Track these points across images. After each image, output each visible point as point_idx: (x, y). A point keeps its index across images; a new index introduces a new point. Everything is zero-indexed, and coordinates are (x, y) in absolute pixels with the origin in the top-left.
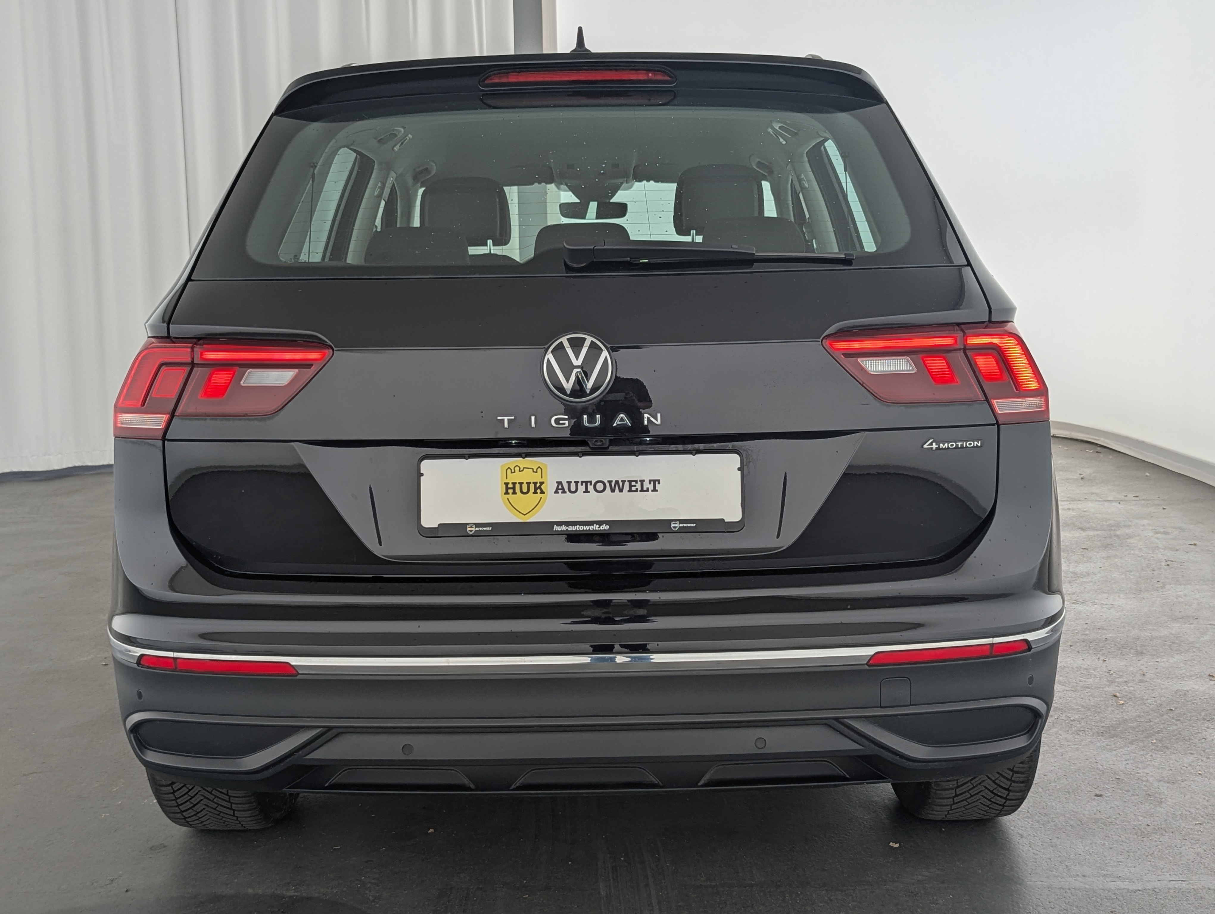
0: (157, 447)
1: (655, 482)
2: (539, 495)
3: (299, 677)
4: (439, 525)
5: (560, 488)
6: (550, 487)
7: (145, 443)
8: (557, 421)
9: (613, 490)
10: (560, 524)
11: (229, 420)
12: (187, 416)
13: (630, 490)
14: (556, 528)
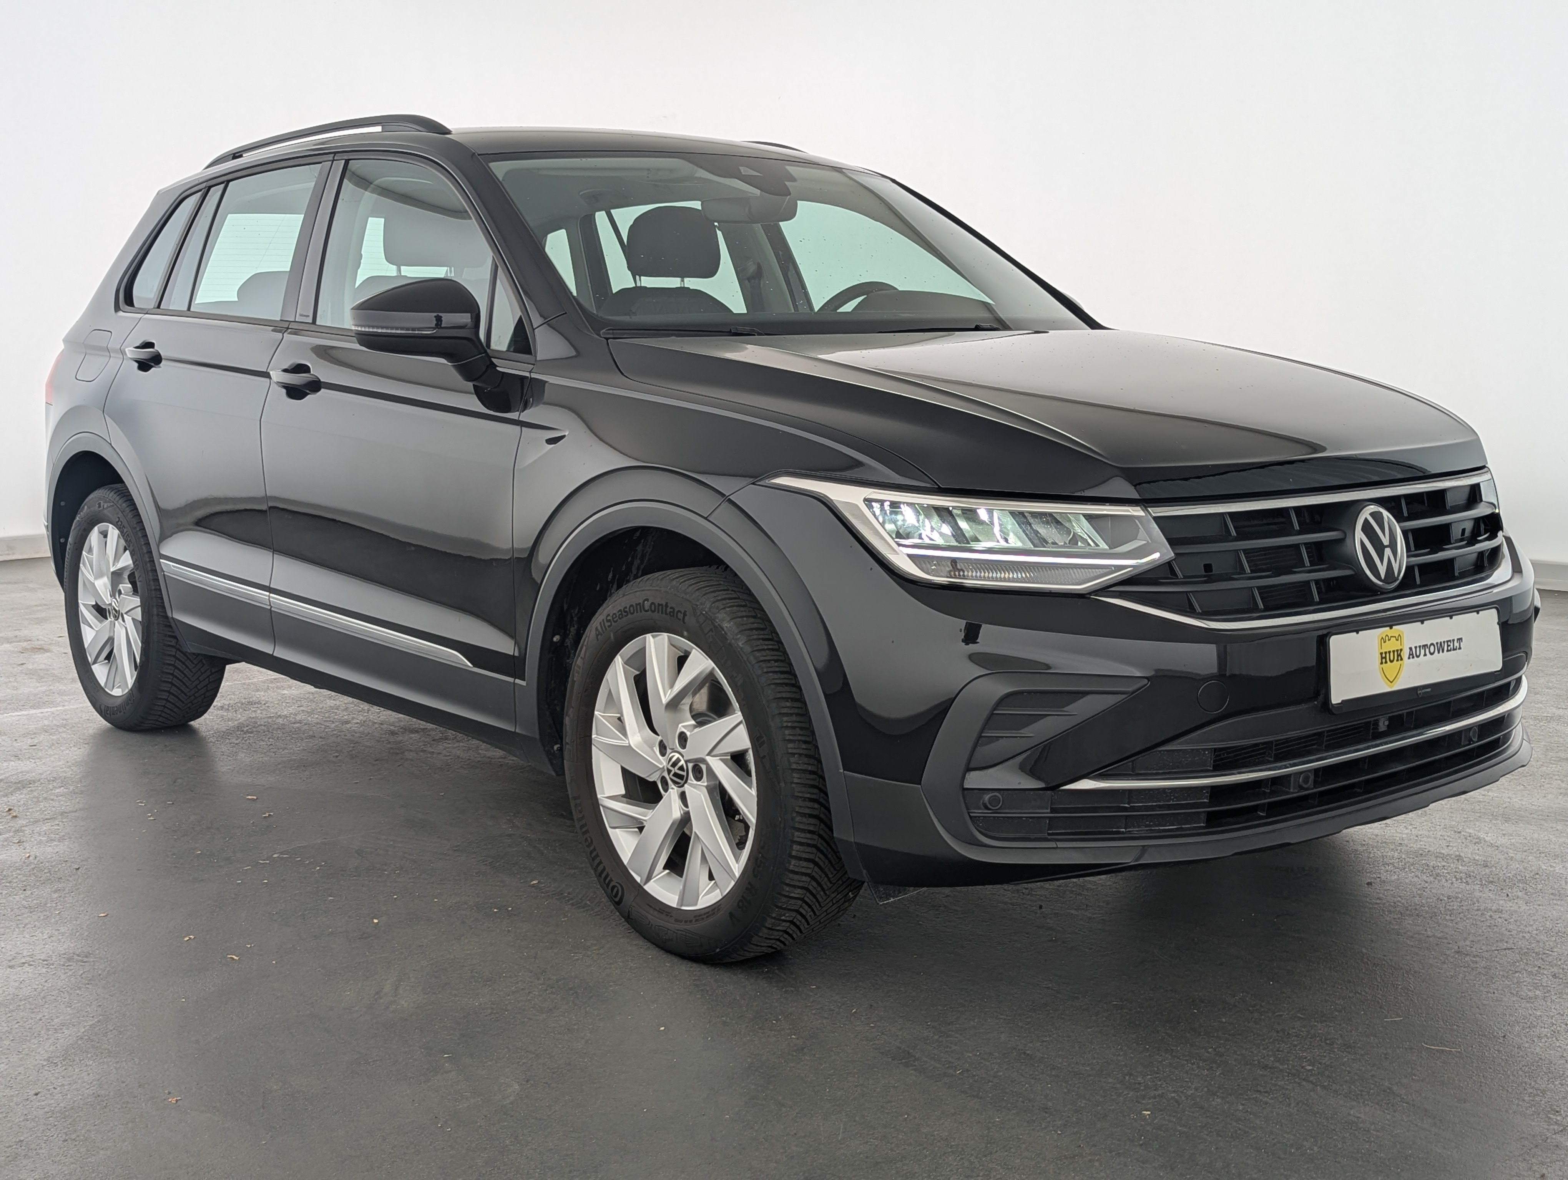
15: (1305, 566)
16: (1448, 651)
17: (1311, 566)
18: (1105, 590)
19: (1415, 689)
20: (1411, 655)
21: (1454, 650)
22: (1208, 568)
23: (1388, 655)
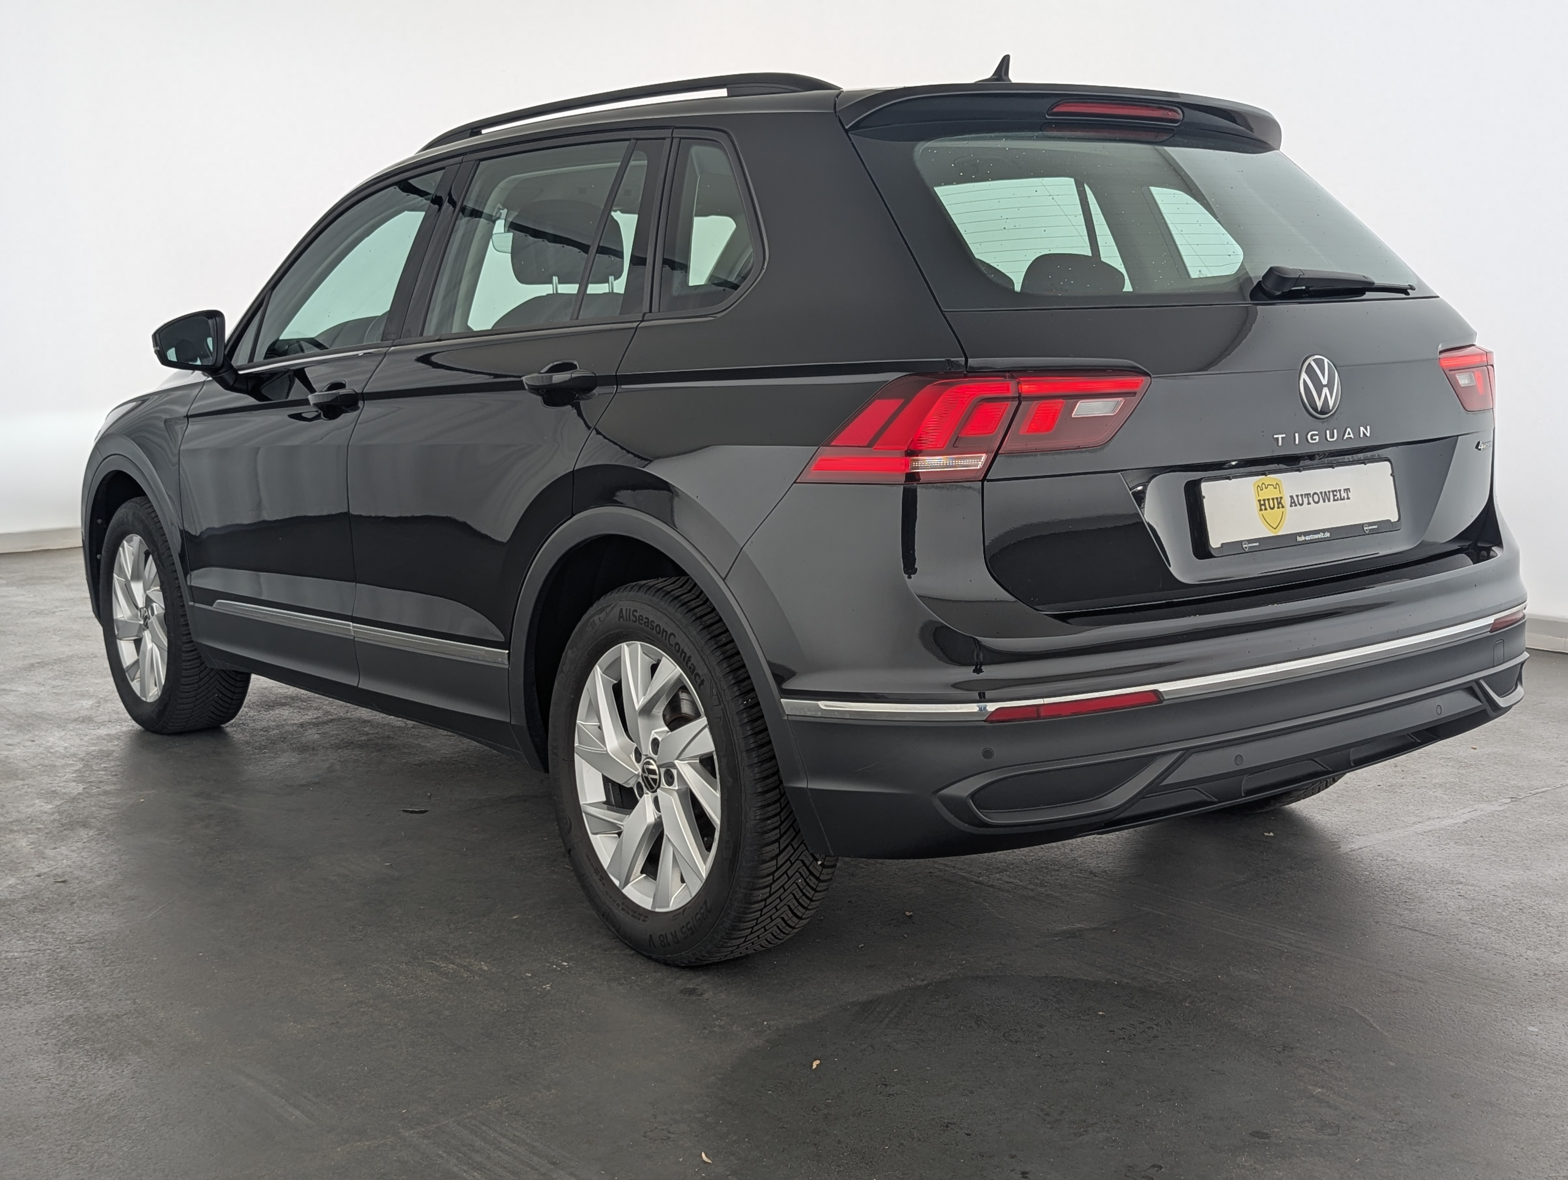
0: (974, 490)
1: (1347, 490)
2: (1281, 509)
3: (1165, 703)
4: (1222, 544)
5: (1293, 503)
6: (1287, 501)
7: (957, 486)
8: (1312, 436)
9: (1324, 501)
10: (1300, 534)
11: (1061, 454)
12: (1011, 454)
13: (1334, 500)
14: (1299, 539)
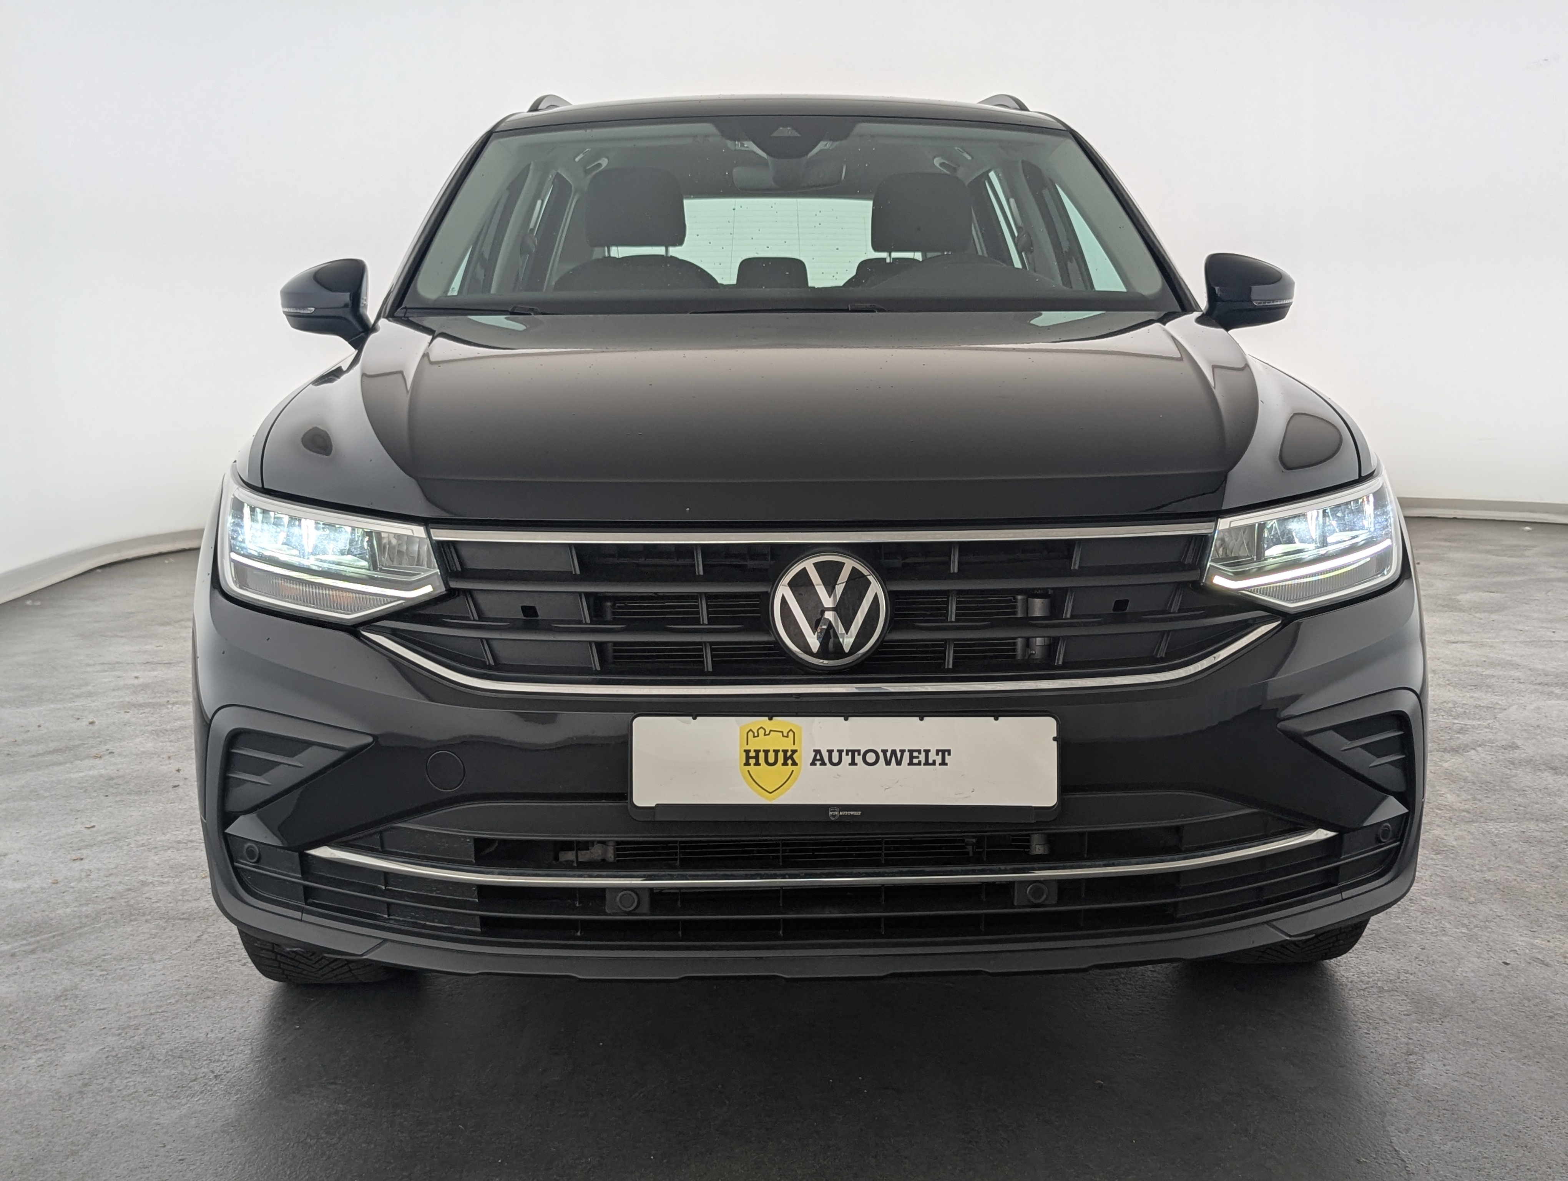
15: (697, 621)
16: (911, 763)
17: (709, 624)
18: (370, 623)
19: (825, 808)
20: (818, 758)
21: (927, 763)
22: (529, 611)
23: (762, 755)
